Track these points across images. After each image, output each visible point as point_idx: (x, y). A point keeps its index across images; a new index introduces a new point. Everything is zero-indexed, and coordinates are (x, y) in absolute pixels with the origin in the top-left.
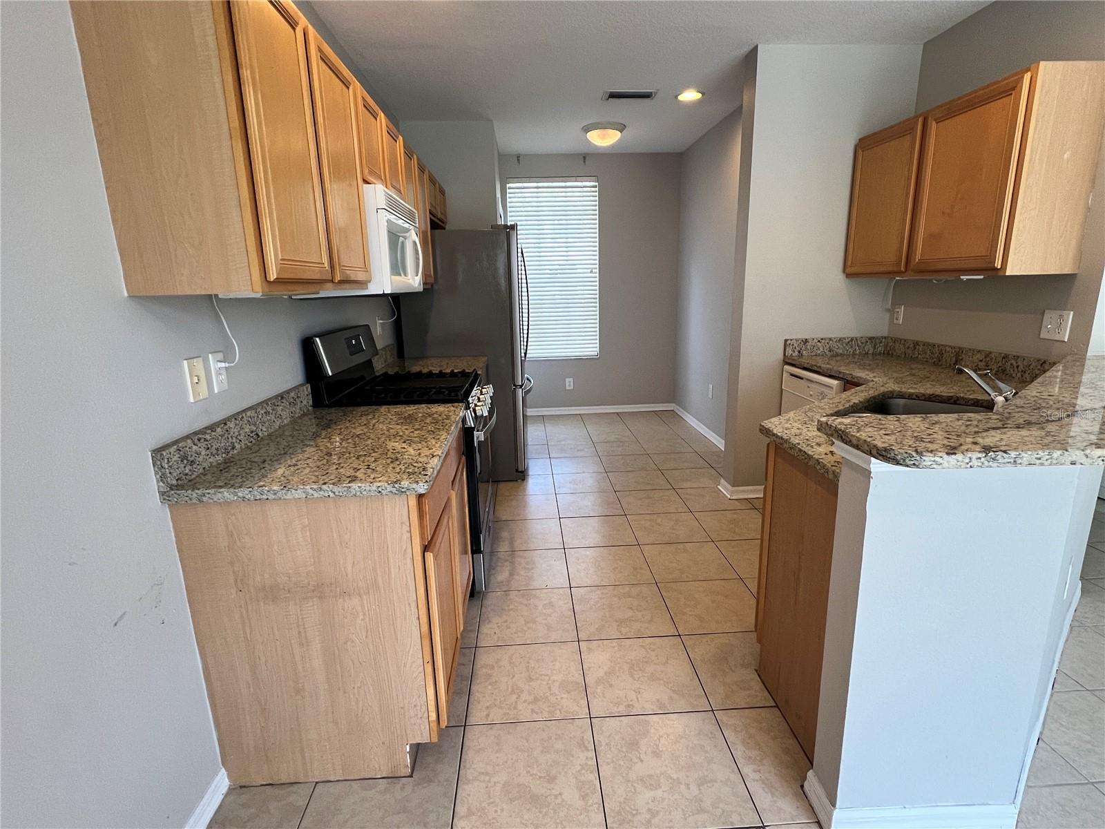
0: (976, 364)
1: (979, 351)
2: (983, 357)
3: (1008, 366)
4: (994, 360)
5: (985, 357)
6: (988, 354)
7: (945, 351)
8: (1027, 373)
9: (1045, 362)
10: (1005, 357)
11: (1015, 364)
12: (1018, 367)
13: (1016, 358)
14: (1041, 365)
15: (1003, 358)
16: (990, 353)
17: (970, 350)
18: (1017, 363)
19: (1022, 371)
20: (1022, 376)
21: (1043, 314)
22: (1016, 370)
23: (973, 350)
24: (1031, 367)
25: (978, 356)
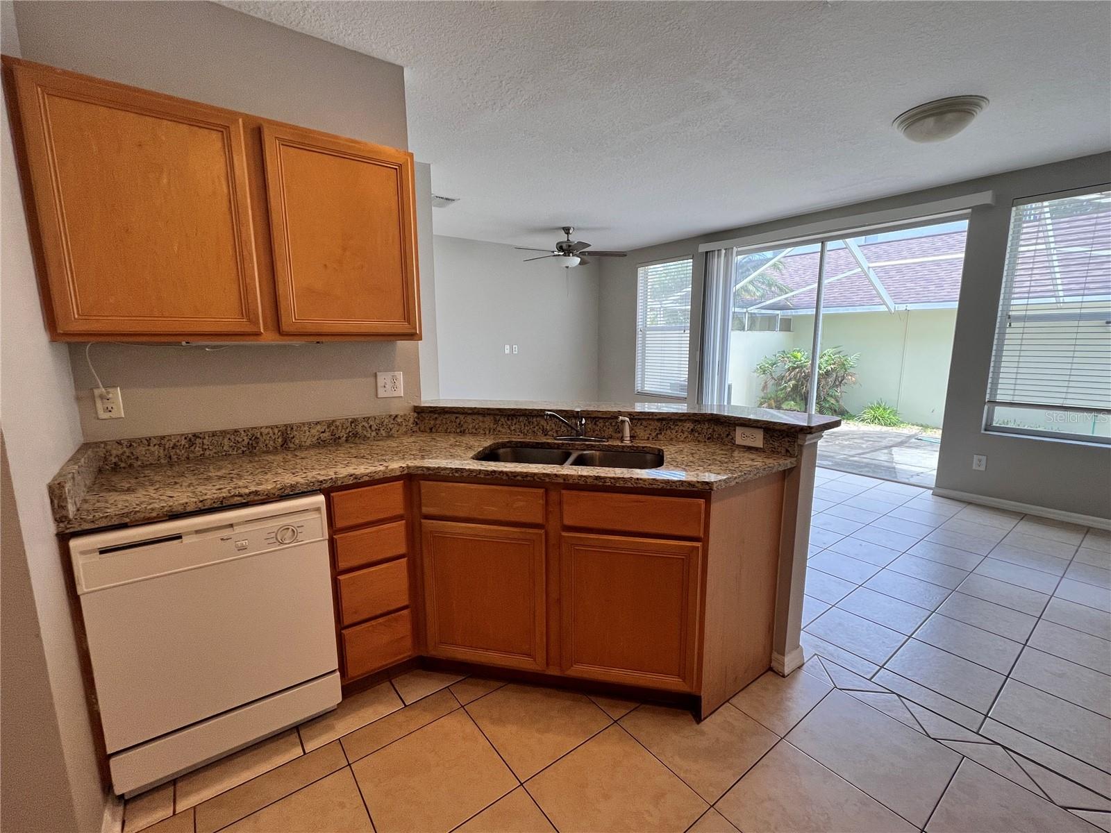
0: (316, 438)
1: (318, 423)
2: (325, 427)
3: (359, 429)
4: (340, 428)
5: (328, 427)
6: (330, 424)
7: (261, 434)
8: (381, 429)
9: (396, 416)
10: (354, 421)
11: (366, 425)
12: (370, 427)
13: (367, 419)
14: (394, 419)
15: (352, 422)
16: (334, 421)
17: (304, 424)
18: (368, 424)
19: (376, 429)
20: (377, 434)
21: (376, 376)
22: (369, 429)
23: (309, 424)
24: (385, 423)
25: (319, 427)
